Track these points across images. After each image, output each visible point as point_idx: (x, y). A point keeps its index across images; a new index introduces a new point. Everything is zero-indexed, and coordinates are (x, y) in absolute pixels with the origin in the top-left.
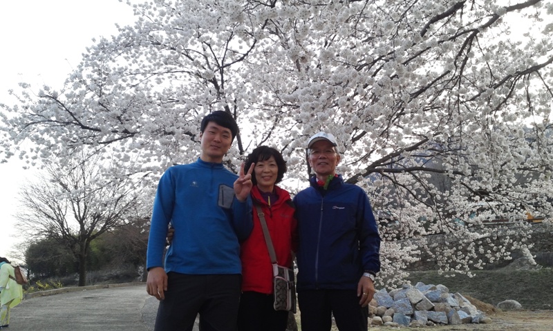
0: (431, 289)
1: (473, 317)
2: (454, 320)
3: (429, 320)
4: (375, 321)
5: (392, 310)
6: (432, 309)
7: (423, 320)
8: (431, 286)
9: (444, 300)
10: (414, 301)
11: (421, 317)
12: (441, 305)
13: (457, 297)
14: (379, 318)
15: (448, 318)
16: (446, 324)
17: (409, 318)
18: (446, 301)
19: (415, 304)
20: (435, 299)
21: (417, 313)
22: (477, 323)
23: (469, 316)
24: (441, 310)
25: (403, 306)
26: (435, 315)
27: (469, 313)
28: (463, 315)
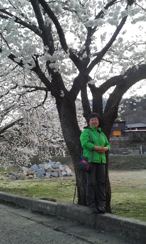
0: (54, 164)
1: (68, 174)
2: (60, 175)
3: (51, 176)
4: (30, 177)
5: (37, 172)
6: (53, 171)
7: (49, 176)
8: (54, 162)
9: (58, 168)
10: (46, 169)
11: (48, 175)
12: (57, 170)
13: (64, 166)
14: (32, 176)
15: (58, 175)
16: (57, 177)
17: (43, 175)
18: (59, 168)
19: (47, 170)
20: (55, 168)
21: (47, 173)
22: (69, 176)
23: (66, 174)
24: (56, 172)
25: (42, 171)
26: (53, 174)
27: (67, 172)
28: (64, 173)
